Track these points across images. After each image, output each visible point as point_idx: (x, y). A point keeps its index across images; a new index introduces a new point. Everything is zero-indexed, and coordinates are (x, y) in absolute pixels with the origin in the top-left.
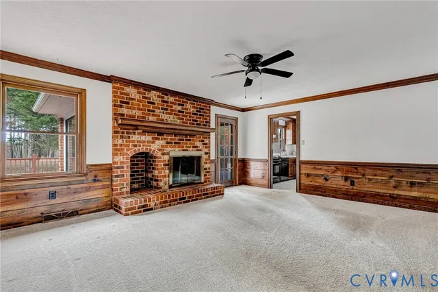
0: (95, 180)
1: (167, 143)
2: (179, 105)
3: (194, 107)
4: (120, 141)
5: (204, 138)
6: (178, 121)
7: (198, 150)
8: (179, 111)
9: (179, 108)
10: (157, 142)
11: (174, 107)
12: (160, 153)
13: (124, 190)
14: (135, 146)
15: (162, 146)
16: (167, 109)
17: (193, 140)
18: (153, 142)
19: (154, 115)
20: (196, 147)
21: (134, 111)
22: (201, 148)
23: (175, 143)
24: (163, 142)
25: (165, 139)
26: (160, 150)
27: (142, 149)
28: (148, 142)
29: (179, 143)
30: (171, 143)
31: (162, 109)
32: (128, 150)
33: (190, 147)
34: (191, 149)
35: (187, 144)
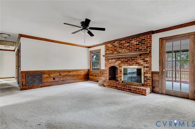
0: (102, 74)
1: (121, 62)
2: (127, 43)
3: (136, 41)
4: (106, 62)
5: (145, 57)
6: (127, 51)
7: (140, 65)
8: (127, 46)
9: (128, 44)
10: (117, 62)
11: (125, 45)
12: (118, 66)
13: (107, 78)
14: (110, 64)
15: (119, 63)
16: (121, 47)
17: (137, 60)
18: (116, 62)
19: (116, 51)
20: (139, 63)
21: (110, 52)
22: (142, 63)
23: (125, 62)
24: (119, 62)
25: (121, 60)
26: (118, 65)
27: (112, 65)
28: (114, 62)
29: (128, 62)
30: (124, 62)
31: (119, 47)
32: (108, 65)
33: (134, 63)
34: (134, 64)
35: (132, 62)
